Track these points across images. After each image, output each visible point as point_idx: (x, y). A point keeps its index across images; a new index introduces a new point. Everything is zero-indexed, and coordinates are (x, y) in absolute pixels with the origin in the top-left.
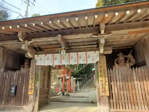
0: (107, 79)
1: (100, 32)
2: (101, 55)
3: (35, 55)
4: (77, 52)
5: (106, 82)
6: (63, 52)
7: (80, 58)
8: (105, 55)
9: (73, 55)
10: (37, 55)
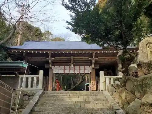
0: (95, 81)
1: (93, 57)
2: (93, 69)
3: (53, 66)
4: (79, 66)
5: (95, 83)
6: (72, 66)
7: (81, 69)
8: (95, 69)
9: (77, 67)
10: (54, 67)
